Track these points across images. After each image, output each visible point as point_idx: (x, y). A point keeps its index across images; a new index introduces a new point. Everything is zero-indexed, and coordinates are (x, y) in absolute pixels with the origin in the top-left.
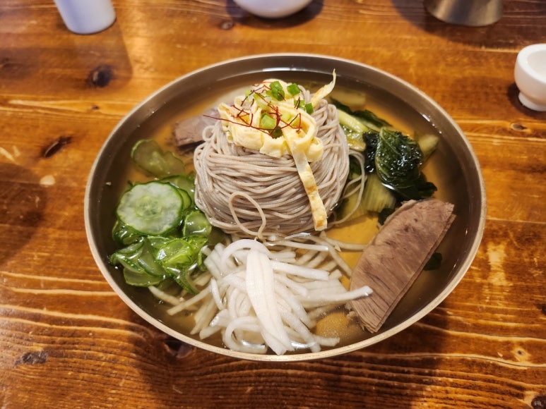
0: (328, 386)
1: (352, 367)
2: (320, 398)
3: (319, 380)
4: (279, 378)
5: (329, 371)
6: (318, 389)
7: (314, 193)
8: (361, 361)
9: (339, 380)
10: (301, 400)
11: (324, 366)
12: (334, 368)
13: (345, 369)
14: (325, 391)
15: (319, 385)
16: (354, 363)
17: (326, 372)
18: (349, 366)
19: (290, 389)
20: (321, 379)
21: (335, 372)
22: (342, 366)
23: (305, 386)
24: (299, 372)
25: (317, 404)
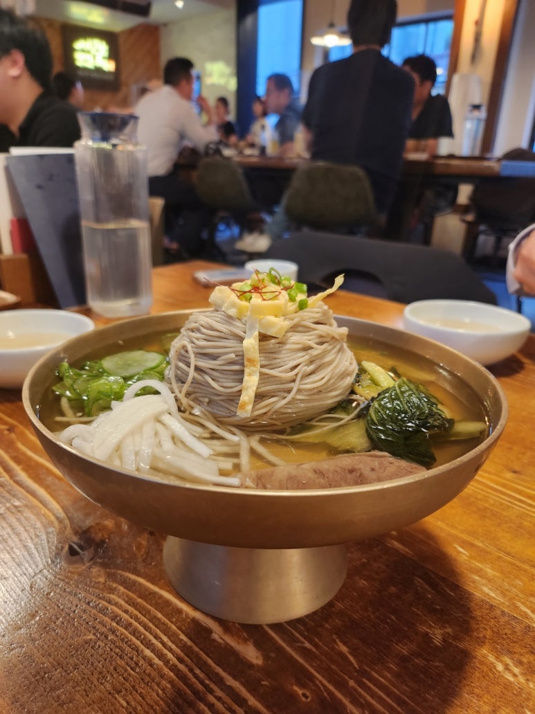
0: (173, 701)
1: (223, 703)
2: (149, 705)
3: (169, 686)
4: (127, 649)
5: (190, 686)
6: (158, 695)
7: (252, 368)
8: (241, 706)
9: (191, 705)
10: (126, 690)
11: (190, 675)
12: (200, 687)
13: (211, 698)
14: (162, 703)
15: (163, 690)
16: (229, 701)
17: (186, 684)
18: (219, 699)
19: (129, 668)
20: (173, 686)
21: (196, 693)
22: (211, 692)
23: (147, 679)
24: (156, 661)
25: (139, 708)
